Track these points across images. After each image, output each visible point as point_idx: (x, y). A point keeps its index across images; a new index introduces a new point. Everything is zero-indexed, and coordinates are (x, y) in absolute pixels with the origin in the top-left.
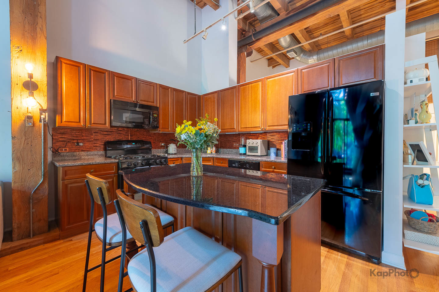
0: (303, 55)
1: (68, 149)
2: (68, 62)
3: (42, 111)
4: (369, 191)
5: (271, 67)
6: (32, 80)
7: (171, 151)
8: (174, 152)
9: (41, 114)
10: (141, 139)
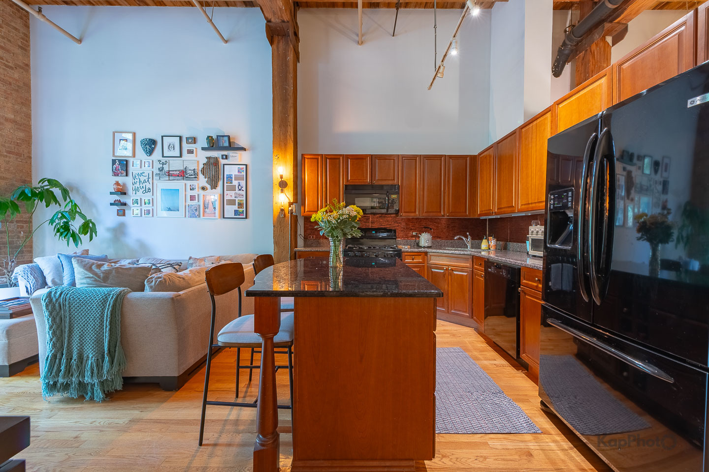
1: (315, 236)
2: (309, 157)
3: (290, 204)
6: (282, 179)
7: (423, 243)
8: (426, 245)
9: (290, 206)
10: (385, 227)
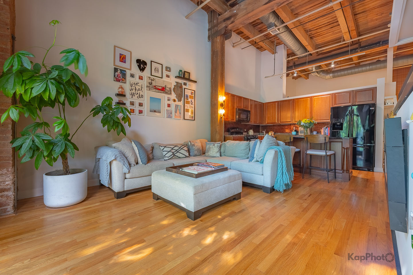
0: (322, 73)
4: (368, 144)
5: (294, 79)
